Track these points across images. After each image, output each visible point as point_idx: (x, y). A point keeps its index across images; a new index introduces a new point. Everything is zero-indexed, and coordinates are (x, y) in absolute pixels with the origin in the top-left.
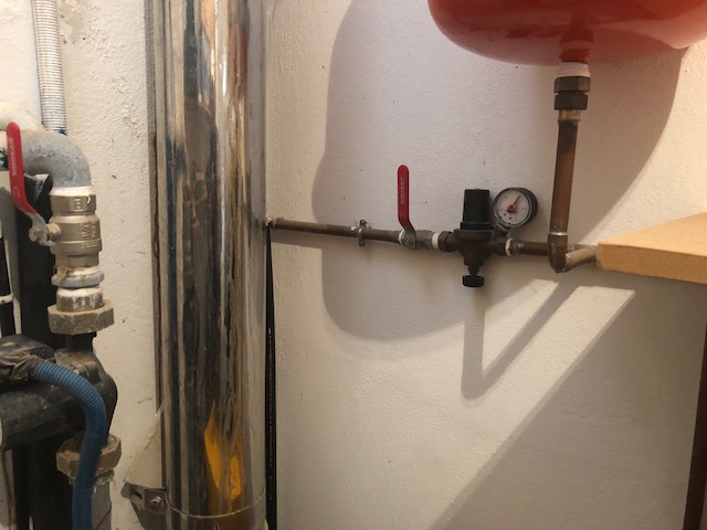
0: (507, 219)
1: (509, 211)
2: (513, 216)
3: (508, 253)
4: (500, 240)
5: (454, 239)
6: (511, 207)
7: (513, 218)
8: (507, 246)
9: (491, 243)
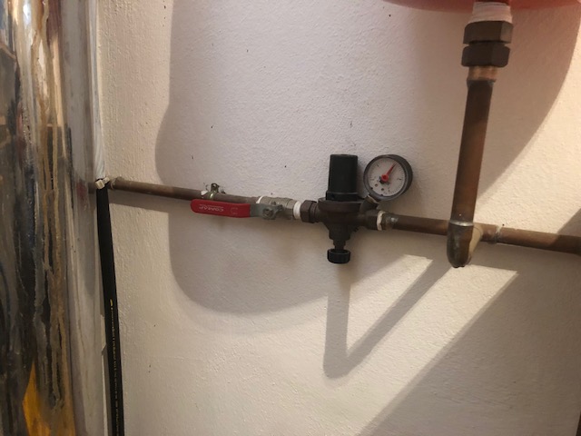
0: (378, 190)
1: (382, 182)
2: (385, 187)
3: (379, 228)
4: (370, 213)
5: (318, 210)
6: (384, 177)
7: (386, 190)
8: (379, 221)
9: (360, 216)
